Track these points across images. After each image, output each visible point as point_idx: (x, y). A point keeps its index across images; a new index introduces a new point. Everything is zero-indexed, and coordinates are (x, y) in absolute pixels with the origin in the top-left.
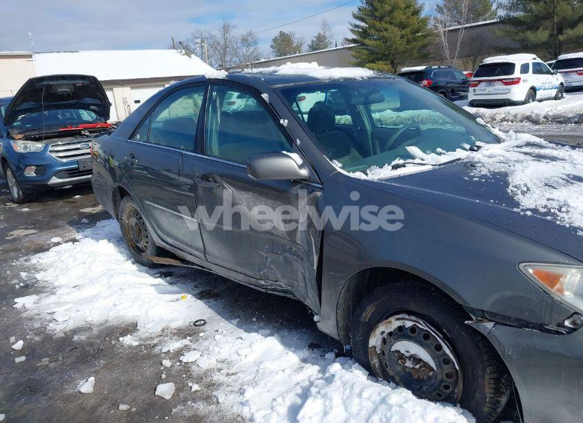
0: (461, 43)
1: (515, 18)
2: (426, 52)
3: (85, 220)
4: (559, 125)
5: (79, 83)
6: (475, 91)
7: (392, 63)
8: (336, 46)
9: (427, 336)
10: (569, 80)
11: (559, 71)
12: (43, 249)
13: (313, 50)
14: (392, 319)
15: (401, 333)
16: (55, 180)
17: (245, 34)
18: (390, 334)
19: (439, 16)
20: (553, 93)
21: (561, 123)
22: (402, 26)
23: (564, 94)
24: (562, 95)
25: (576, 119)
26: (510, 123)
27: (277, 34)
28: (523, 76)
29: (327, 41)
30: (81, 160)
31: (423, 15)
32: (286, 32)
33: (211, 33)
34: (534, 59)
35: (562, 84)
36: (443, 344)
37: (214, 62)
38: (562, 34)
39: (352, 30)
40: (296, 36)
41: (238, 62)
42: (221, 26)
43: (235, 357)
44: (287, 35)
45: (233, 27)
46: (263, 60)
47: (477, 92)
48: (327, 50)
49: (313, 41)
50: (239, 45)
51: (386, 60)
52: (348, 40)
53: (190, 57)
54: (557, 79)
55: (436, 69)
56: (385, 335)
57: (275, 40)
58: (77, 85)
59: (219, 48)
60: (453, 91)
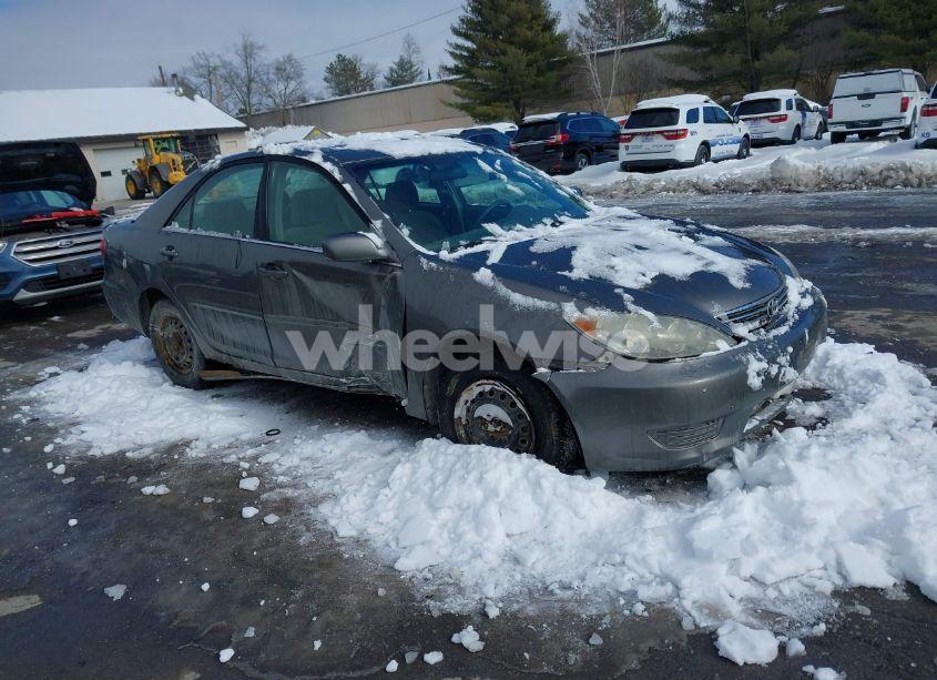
0: (618, 74)
1: (693, 36)
2: (567, 87)
3: (82, 346)
4: (732, 195)
5: (51, 153)
6: (627, 148)
7: (517, 105)
8: (430, 78)
9: (503, 396)
10: (759, 130)
11: (741, 117)
12: (31, 382)
13: (394, 85)
14: (473, 386)
15: (482, 398)
16: (24, 295)
17: (281, 60)
18: (473, 401)
19: (583, 31)
20: (735, 148)
21: (734, 191)
22: (529, 47)
23: (752, 150)
24: (748, 152)
25: (755, 186)
26: (671, 193)
27: (333, 59)
28: (691, 127)
29: (413, 69)
30: (62, 265)
31: (559, 29)
32: (349, 56)
33: (225, 58)
34: (706, 102)
35: (746, 136)
36: (517, 401)
37: (231, 106)
38: (758, 60)
39: (452, 54)
40: (365, 61)
41: (272, 104)
42: (240, 46)
43: (320, 454)
44: (350, 62)
45: (260, 48)
46: (313, 102)
47: (630, 150)
48: (414, 84)
49: (391, 70)
50: (272, 77)
51: (508, 101)
52: (446, 69)
53: (193, 99)
54: (741, 128)
55: (573, 117)
56: (468, 404)
57: (331, 69)
58: (48, 155)
59: (238, 82)
60: (600, 149)
